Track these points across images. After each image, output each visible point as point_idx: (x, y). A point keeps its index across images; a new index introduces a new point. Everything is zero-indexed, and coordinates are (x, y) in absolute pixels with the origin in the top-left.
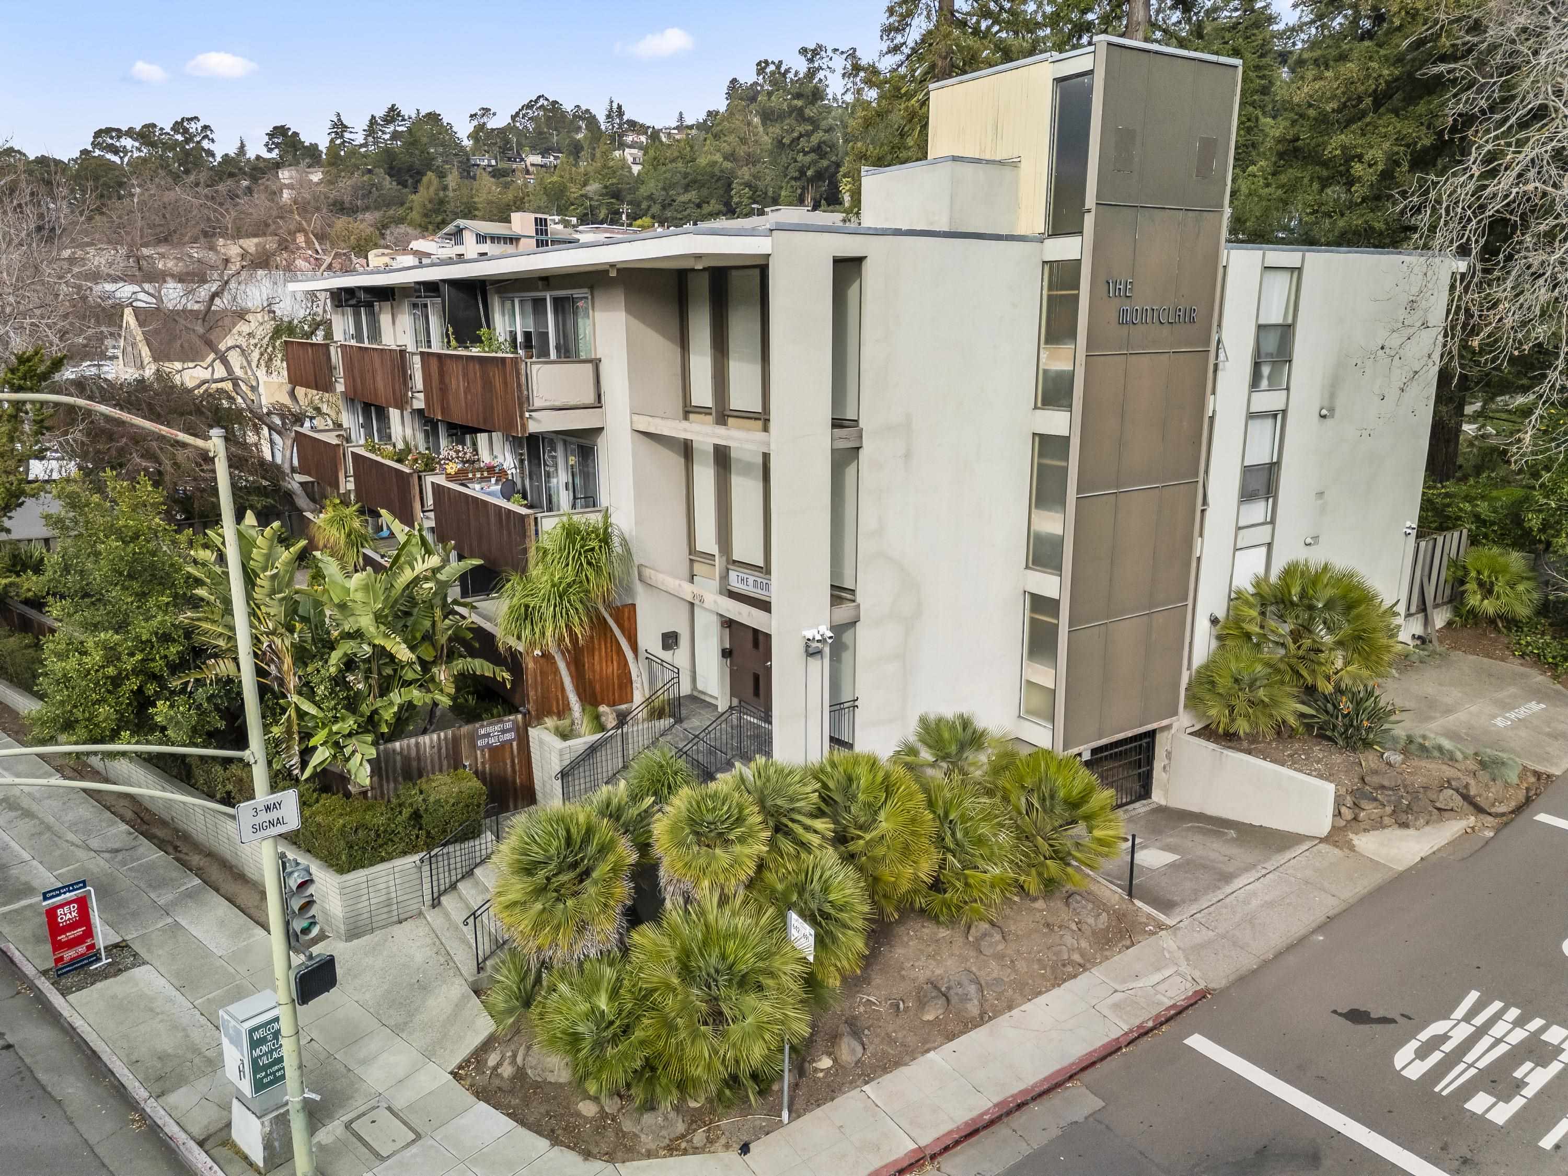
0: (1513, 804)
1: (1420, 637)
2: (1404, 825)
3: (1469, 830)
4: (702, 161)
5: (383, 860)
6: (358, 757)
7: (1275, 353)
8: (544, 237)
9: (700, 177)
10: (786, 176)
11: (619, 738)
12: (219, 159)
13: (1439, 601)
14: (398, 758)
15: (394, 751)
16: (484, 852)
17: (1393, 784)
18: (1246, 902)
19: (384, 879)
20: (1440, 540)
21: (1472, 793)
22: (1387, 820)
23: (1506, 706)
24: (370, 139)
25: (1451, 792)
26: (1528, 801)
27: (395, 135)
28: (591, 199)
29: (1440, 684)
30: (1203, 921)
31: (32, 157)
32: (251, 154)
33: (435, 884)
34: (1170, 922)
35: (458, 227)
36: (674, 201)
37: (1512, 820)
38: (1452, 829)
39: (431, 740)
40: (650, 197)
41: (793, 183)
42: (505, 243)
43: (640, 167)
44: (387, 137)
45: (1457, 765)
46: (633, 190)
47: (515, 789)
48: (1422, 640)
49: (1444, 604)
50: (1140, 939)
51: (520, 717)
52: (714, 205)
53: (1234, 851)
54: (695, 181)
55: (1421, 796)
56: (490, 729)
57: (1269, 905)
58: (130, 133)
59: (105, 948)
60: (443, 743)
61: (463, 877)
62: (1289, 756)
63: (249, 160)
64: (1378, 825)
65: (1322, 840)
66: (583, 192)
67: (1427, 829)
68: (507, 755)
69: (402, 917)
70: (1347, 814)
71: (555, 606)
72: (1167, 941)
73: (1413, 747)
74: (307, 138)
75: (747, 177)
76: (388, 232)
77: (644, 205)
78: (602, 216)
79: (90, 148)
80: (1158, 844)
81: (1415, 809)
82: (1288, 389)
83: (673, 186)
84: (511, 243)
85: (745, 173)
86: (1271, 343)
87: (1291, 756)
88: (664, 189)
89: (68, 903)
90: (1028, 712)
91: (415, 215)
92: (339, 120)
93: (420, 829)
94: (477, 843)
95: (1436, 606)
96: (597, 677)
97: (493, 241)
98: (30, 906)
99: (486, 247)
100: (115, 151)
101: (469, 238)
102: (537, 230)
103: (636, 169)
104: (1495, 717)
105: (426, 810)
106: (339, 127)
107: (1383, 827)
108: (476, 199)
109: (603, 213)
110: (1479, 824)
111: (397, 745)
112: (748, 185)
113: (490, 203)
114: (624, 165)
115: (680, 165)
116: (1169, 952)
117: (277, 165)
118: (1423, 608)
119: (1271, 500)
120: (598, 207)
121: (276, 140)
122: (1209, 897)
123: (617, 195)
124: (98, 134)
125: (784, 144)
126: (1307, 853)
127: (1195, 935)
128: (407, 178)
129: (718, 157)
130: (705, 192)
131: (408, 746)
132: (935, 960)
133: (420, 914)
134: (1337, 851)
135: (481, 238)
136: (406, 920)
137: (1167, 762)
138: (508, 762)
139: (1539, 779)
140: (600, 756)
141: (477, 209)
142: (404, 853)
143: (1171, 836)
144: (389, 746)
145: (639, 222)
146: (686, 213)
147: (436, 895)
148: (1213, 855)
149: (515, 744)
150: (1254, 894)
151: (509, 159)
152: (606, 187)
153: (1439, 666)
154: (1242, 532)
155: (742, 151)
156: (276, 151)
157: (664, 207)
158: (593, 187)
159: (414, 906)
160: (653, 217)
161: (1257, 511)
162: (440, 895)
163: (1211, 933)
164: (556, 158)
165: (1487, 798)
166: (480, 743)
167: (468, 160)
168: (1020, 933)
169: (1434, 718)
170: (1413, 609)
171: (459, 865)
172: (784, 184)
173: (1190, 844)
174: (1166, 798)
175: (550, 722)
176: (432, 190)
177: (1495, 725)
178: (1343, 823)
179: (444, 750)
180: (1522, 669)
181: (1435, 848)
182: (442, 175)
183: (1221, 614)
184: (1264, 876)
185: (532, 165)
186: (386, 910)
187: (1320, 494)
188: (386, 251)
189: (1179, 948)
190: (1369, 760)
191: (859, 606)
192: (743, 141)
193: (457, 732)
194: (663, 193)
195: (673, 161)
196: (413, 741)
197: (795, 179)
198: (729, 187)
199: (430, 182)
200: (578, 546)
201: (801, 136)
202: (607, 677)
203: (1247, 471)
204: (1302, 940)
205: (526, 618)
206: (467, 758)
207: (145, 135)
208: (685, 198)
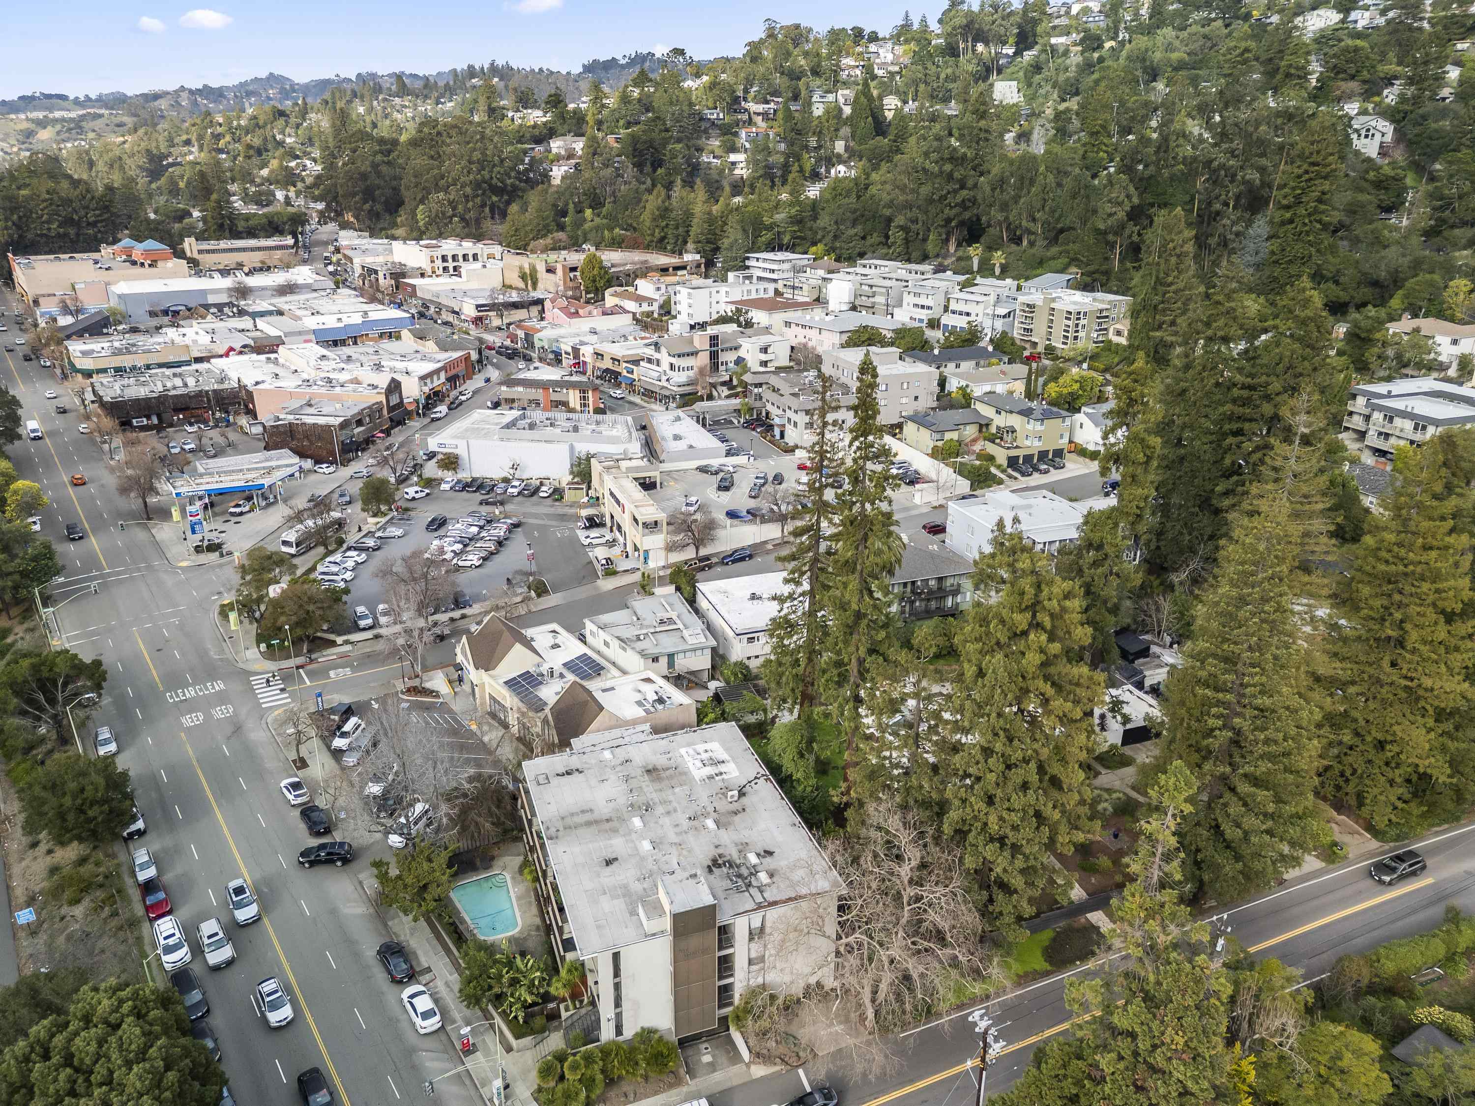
5: (524, 1037)
6: (520, 1014)
8: (715, 349)
9: (866, 213)
10: (934, 222)
11: (578, 1013)
14: (530, 1013)
16: (546, 1036)
19: (524, 1041)
28: (779, 226)
39: (537, 1009)
40: (825, 230)
41: (940, 229)
46: (814, 217)
47: (556, 1018)
51: (557, 1003)
54: (862, 217)
56: (550, 1005)
61: (541, 1042)
66: (772, 220)
69: (528, 1049)
75: (902, 222)
77: (820, 235)
84: (692, 355)
85: (900, 220)
91: (646, 218)
93: (533, 1030)
94: (544, 1034)
96: (577, 993)
105: (534, 1027)
109: (787, 239)
112: (902, 228)
115: (852, 199)
120: (783, 233)
123: (799, 221)
131: (532, 1010)
133: (532, 1048)
138: (555, 1012)
140: (573, 1017)
142: (529, 1036)
145: (814, 248)
146: (852, 245)
149: (557, 1008)
151: (735, 111)
152: (790, 216)
157: (835, 238)
158: (781, 215)
166: (548, 1008)
172: (932, 229)
175: (564, 1005)
186: (524, 1047)
191: (623, 1009)
193: (543, 1006)
197: (942, 226)
198: (888, 227)
200: (571, 968)
206: (545, 1011)
208: (852, 232)
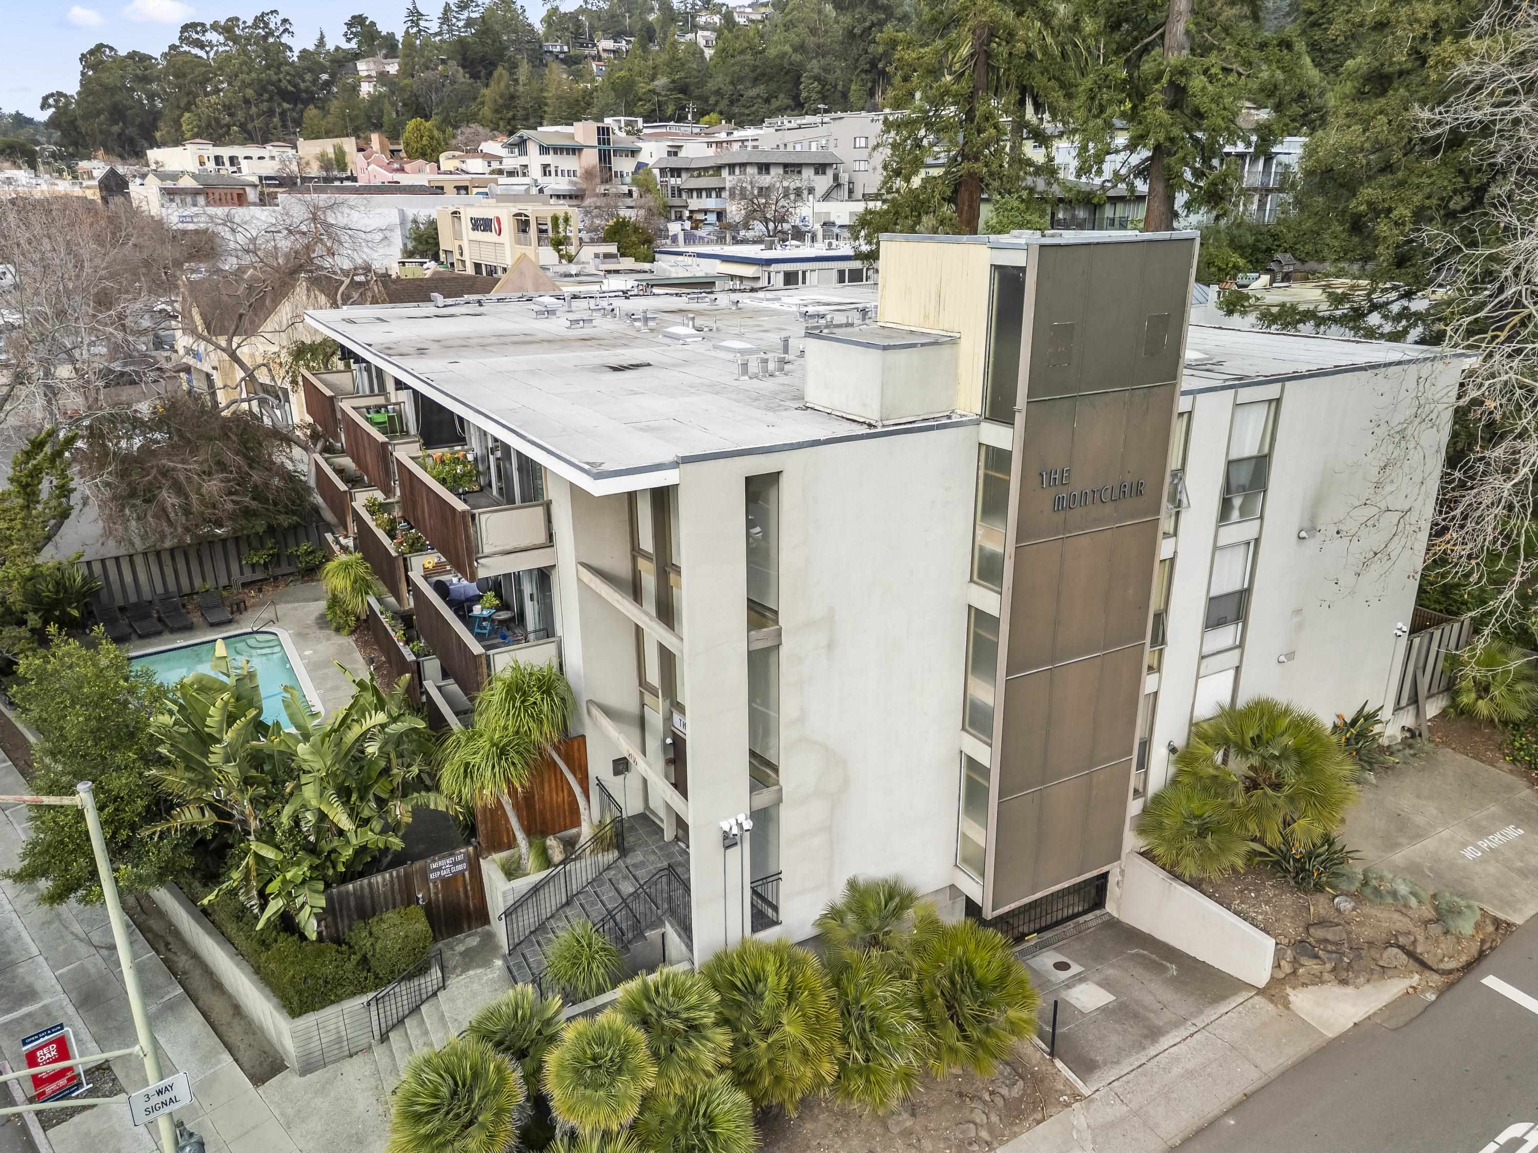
0: (1464, 959)
1: (1409, 730)
2: (1344, 982)
3: (1411, 991)
4: (772, 52)
5: (333, 1002)
6: (307, 909)
7: (1247, 484)
8: (606, 147)
9: (768, 70)
10: (856, 68)
11: (562, 876)
12: (296, 53)
13: (1434, 690)
14: (352, 898)
15: (347, 892)
16: (430, 989)
17: (1337, 938)
18: (1166, 1070)
19: (335, 1020)
20: (1437, 634)
21: (1419, 950)
22: (1326, 976)
23: (1481, 831)
24: (445, 27)
25: (1395, 950)
26: (1481, 956)
27: (469, 23)
28: (659, 94)
29: (1418, 797)
30: (1119, 1091)
31: (123, 52)
32: (330, 46)
33: (383, 1020)
34: (1086, 1091)
35: (521, 137)
36: (742, 96)
37: (1459, 980)
38: (1395, 988)
39: (384, 879)
40: (718, 92)
41: (864, 76)
42: (568, 154)
43: (712, 52)
44: (461, 24)
45: (1410, 913)
46: (702, 84)
47: (469, 914)
48: (1412, 734)
49: (1439, 693)
50: (1053, 1110)
51: (471, 849)
52: (783, 100)
53: (1168, 995)
54: (763, 75)
55: (1364, 953)
56: (441, 863)
57: (1190, 1074)
58: (215, 27)
59: (85, 1072)
60: (396, 881)
61: (410, 1013)
62: (1238, 892)
63: (328, 52)
64: (1318, 980)
65: (1260, 992)
66: (651, 87)
67: (1367, 988)
68: (460, 883)
69: (353, 1051)
70: (1287, 968)
71: (493, 767)
72: (1078, 1116)
73: (1368, 891)
74: (383, 28)
75: (816, 71)
76: (459, 131)
77: (712, 100)
78: (669, 112)
79: (178, 43)
80: (1098, 977)
81: (1356, 967)
82: (1261, 518)
83: (741, 80)
84: (574, 153)
85: (814, 66)
86: (1243, 476)
87: (1242, 892)
88: (732, 83)
89: (46, 1045)
90: (965, 860)
91: (486, 111)
92: (415, 7)
93: (369, 971)
94: (422, 981)
95: (1430, 696)
96: (548, 806)
97: (555, 153)
98: (30, 1015)
99: (549, 159)
100: (201, 45)
101: (533, 148)
102: (599, 139)
103: (709, 53)
104: (1464, 845)
105: (373, 955)
106: (415, 16)
107: (1323, 982)
108: (545, 94)
109: (670, 109)
110: (1423, 983)
111: (350, 886)
112: (817, 78)
113: (559, 98)
114: (695, 51)
115: (748, 57)
116: (1078, 1131)
117: (356, 56)
118: (1414, 700)
119: (1240, 625)
120: (666, 103)
121: (354, 30)
122: (1132, 1059)
123: (684, 89)
124: (185, 28)
125: (855, 35)
126: (1240, 1008)
127: (1108, 1110)
128: (481, 68)
129: (787, 48)
130: (773, 86)
131: (361, 887)
132: (841, 1138)
133: (370, 1047)
134: (1271, 1007)
135: (544, 150)
136: (356, 1053)
137: (1120, 878)
138: (461, 890)
139: (1497, 929)
140: (544, 894)
141: (546, 105)
142: (353, 994)
143: (1112, 966)
144: (343, 888)
145: (706, 118)
146: (754, 109)
147: (384, 1030)
148: (1148, 1000)
149: (467, 873)
150: (1177, 1060)
151: (582, 45)
152: (673, 82)
153: (1423, 769)
154: (1205, 661)
155: (811, 41)
156: (355, 40)
157: (732, 103)
158: (662, 81)
159: (364, 1041)
160: (721, 113)
161: (1227, 635)
162: (387, 1032)
163: (1125, 1108)
164: (628, 42)
165: (1435, 955)
166: (432, 876)
167: (541, 47)
168: (931, 1104)
169: (1399, 845)
170: (1404, 702)
171: (405, 1002)
172: (854, 78)
173: (1129, 980)
174: (1118, 912)
175: (499, 856)
176: (502, 84)
177: (1464, 856)
178: (1282, 975)
179: (396, 886)
180: (1510, 778)
181: (1371, 1012)
182: (513, 67)
183: (1180, 743)
184: (1192, 1035)
185: (604, 50)
186: (337, 1046)
187: (1298, 611)
188: (457, 153)
189: (1089, 1127)
190: (1319, 906)
191: (781, 790)
192: (813, 31)
193: (409, 870)
194: (731, 87)
195: (742, 52)
196: (366, 881)
197: (866, 72)
198: (798, 82)
199: (501, 75)
200: (518, 704)
201: (873, 25)
202: (558, 807)
203: (1213, 601)
204: (1212, 1124)
205: (465, 777)
206: (420, 891)
207: (228, 29)
208: (753, 92)
